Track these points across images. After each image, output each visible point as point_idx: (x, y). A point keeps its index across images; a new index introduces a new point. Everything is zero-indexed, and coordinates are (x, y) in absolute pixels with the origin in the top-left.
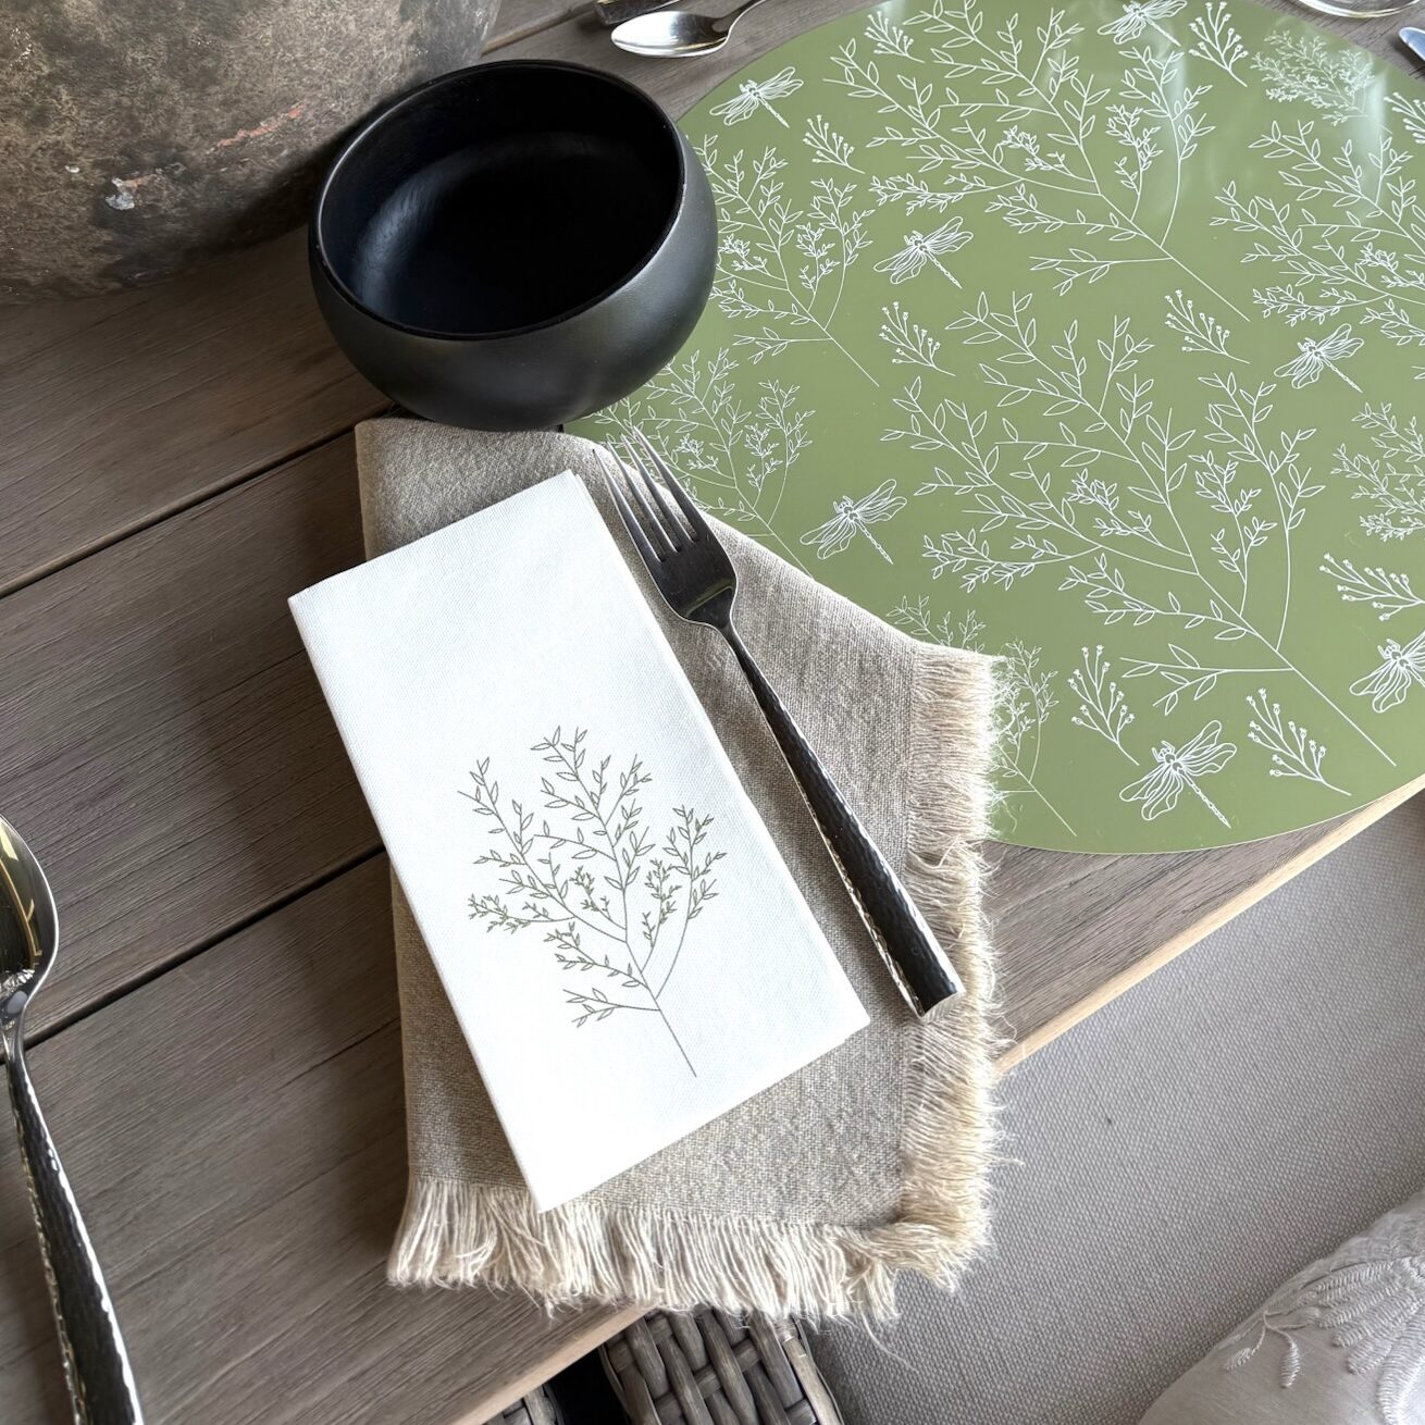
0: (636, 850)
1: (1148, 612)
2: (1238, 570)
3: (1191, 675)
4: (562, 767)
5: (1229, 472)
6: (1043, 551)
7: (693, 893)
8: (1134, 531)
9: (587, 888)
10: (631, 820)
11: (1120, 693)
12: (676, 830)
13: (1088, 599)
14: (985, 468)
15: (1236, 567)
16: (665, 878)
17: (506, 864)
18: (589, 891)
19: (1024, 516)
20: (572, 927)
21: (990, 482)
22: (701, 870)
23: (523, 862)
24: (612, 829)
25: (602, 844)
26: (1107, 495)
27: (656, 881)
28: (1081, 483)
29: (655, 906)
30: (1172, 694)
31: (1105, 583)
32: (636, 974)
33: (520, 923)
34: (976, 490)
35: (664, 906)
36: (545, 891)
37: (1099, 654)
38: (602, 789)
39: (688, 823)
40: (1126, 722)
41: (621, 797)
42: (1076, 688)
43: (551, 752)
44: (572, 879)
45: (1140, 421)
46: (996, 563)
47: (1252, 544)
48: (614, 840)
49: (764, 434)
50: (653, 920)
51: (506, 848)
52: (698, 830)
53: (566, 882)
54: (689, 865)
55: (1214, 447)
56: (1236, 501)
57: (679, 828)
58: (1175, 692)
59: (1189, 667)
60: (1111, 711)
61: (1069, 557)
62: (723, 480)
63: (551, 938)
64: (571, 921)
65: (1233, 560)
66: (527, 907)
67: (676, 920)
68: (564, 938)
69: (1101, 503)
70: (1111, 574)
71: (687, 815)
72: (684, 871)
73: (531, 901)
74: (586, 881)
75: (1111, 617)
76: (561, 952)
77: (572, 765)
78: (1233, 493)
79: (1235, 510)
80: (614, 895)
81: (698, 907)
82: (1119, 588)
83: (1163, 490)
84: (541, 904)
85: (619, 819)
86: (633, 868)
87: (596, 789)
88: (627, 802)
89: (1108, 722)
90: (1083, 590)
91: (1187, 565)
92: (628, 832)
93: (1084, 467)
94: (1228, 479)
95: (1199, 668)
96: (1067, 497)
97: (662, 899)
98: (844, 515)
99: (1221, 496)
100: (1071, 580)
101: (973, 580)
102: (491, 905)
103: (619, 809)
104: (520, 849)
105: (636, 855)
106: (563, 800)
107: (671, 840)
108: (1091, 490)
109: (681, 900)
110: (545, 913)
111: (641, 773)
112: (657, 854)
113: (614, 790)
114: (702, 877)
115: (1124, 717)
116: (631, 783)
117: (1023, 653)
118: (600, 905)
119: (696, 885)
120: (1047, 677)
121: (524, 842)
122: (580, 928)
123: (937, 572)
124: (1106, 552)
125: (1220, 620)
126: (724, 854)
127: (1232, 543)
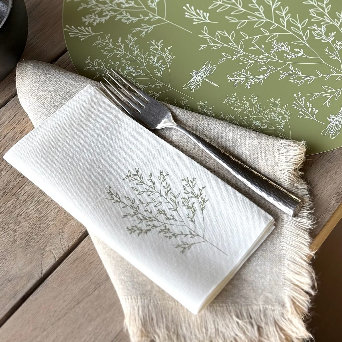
0: (175, 197)
1: (311, 78)
2: (337, 58)
3: (332, 93)
4: (136, 182)
5: (323, 29)
6: (270, 69)
7: (200, 203)
8: (298, 55)
9: (164, 214)
10: (168, 189)
11: (311, 105)
12: (185, 186)
13: (290, 80)
14: (240, 49)
15: (336, 57)
16: (189, 201)
17: (133, 216)
18: (165, 215)
19: (259, 60)
20: (165, 227)
21: (244, 53)
22: (199, 195)
23: (138, 213)
24: (163, 193)
25: (162, 199)
26: (285, 46)
27: (186, 204)
28: (275, 45)
29: (189, 211)
30: (328, 100)
31: (294, 73)
32: (193, 233)
33: (148, 231)
34: (239, 57)
35: (192, 210)
36: (150, 219)
37: (300, 95)
38: (154, 183)
39: (188, 182)
40: (316, 112)
41: (161, 183)
42: (296, 107)
43: (130, 178)
44: (158, 213)
45: (288, 21)
46: (255, 77)
47: (338, 49)
48: (166, 197)
49: (156, 58)
50: (191, 215)
51: (130, 211)
52: (192, 183)
53: (156, 215)
54: (194, 194)
55: (316, 23)
56: (329, 37)
57: (186, 185)
58: (329, 100)
59: (331, 91)
60: (310, 111)
61: (279, 69)
62: (146, 77)
63: (160, 232)
64: (164, 225)
65: (334, 55)
66: (147, 226)
67: (198, 212)
68: (165, 230)
69: (284, 49)
70: (296, 70)
71: (187, 180)
72: (194, 197)
73: (148, 224)
74: (163, 212)
75: (300, 83)
76: (166, 235)
77: (140, 180)
78: (327, 35)
79: (330, 40)
80: (174, 213)
81: (204, 206)
82: (299, 74)
83: (304, 41)
84: (151, 223)
85: (164, 190)
86: (176, 203)
87: (151, 184)
88: (164, 184)
89: (310, 114)
90: (287, 78)
91: (319, 60)
92: (169, 193)
93: (274, 40)
94: (324, 31)
95: (334, 90)
96: (272, 51)
97: (191, 208)
98: (196, 76)
99: (324, 37)
100: (282, 75)
101: (249, 84)
102: (135, 229)
103: (162, 187)
104: (135, 210)
105: (175, 199)
106: (142, 191)
107: (185, 189)
108: (279, 47)
109: (197, 206)
110: (154, 226)
111: (164, 174)
112: (183, 195)
113: (158, 182)
114: (200, 197)
115: (315, 111)
116: (162, 178)
117: (274, 102)
118: (171, 217)
119: (200, 199)
120: (285, 107)
121: (136, 207)
122: (168, 226)
123: (235, 85)
124: (291, 64)
125: (336, 74)
126: (204, 187)
127: (332, 50)
